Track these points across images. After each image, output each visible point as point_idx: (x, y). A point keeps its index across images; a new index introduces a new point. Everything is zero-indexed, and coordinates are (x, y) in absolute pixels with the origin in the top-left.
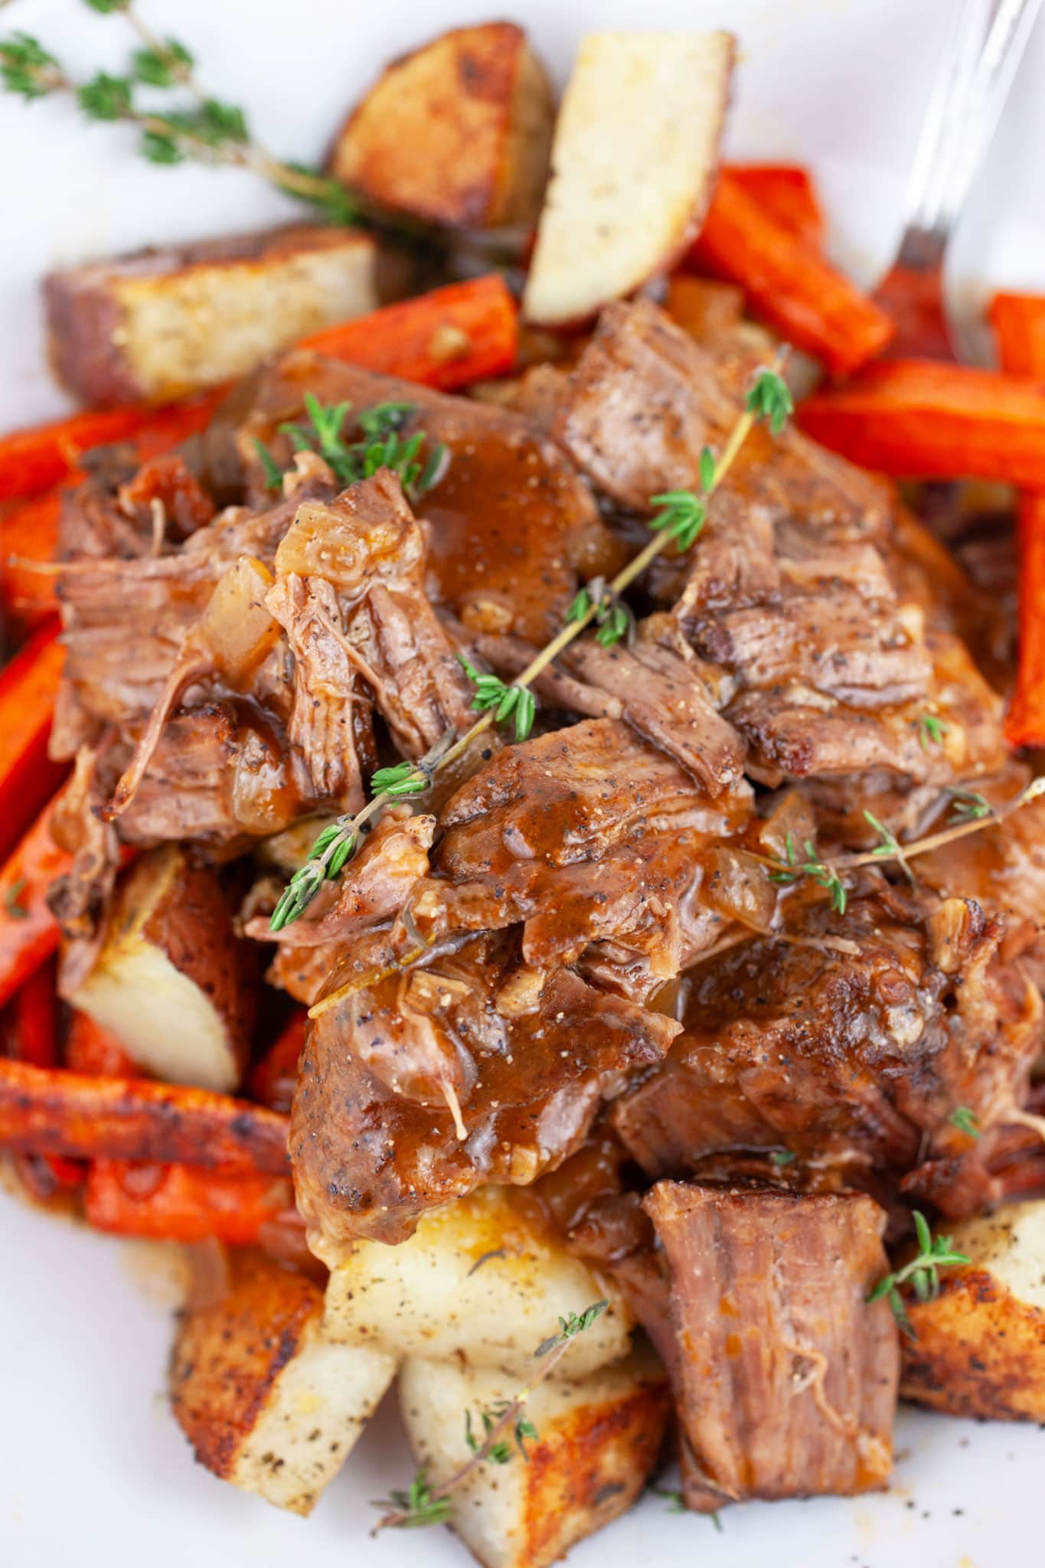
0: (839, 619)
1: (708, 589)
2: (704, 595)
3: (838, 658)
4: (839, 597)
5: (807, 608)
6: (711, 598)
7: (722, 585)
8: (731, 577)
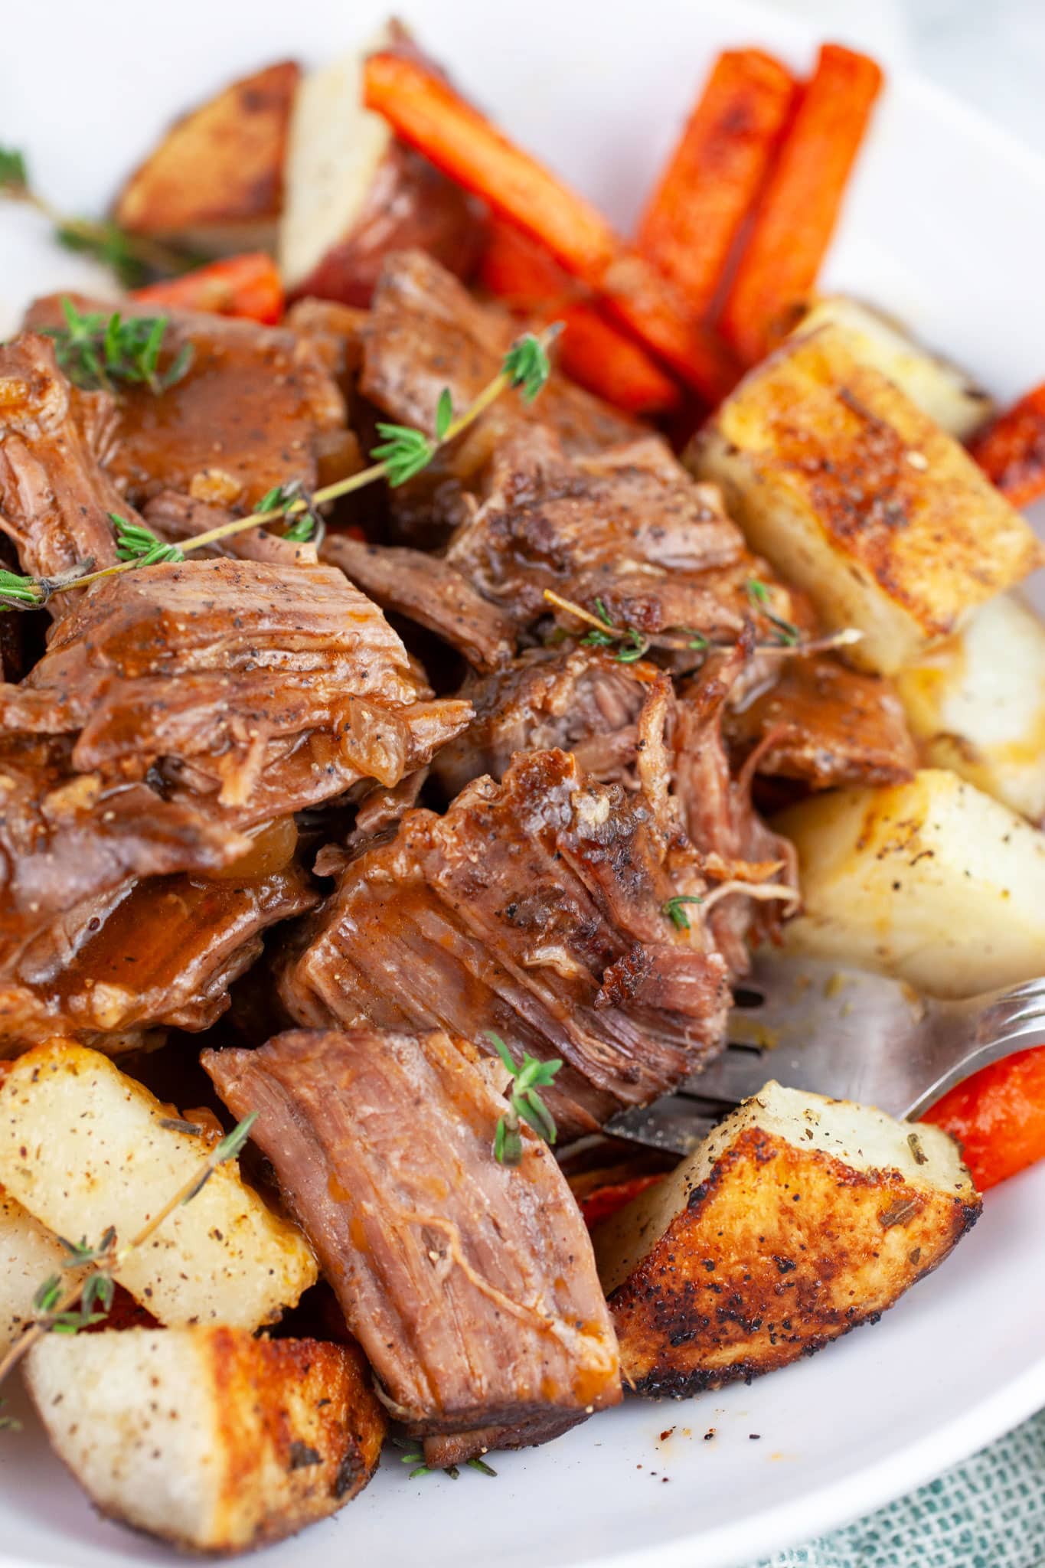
0: (646, 499)
1: (513, 484)
2: (511, 491)
3: (657, 530)
4: (638, 481)
5: (614, 492)
6: (518, 492)
7: (527, 480)
8: (533, 472)
